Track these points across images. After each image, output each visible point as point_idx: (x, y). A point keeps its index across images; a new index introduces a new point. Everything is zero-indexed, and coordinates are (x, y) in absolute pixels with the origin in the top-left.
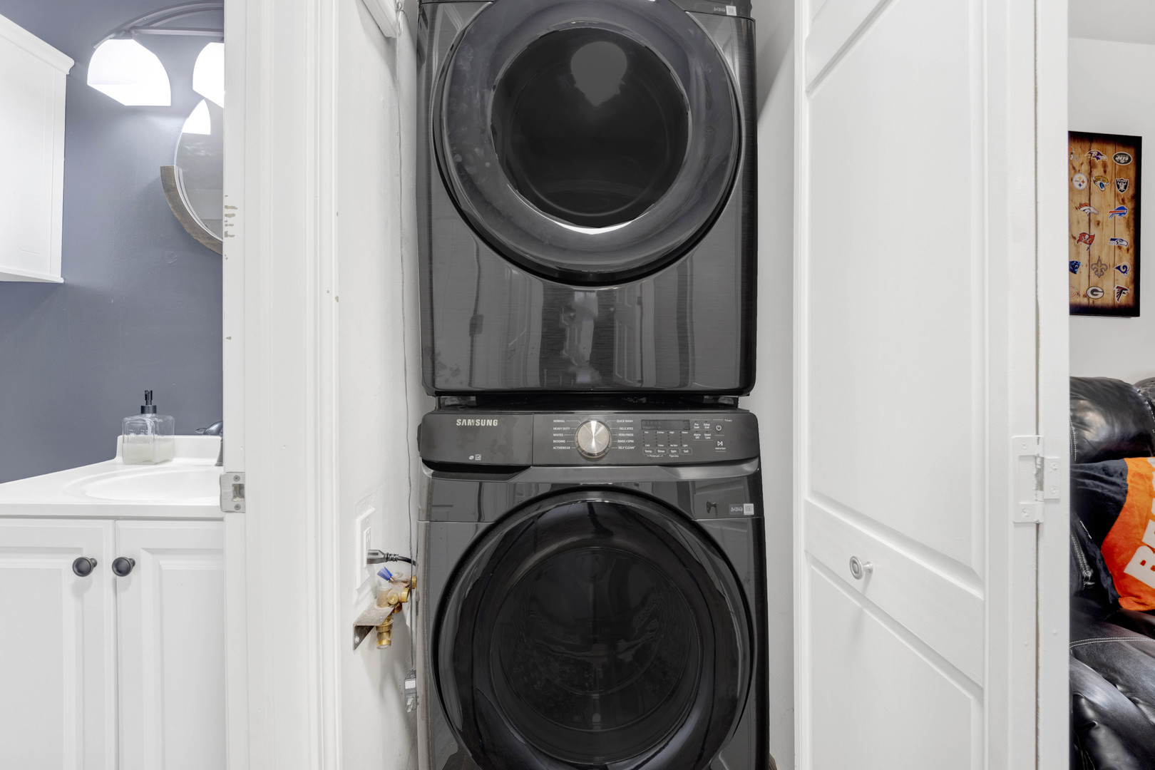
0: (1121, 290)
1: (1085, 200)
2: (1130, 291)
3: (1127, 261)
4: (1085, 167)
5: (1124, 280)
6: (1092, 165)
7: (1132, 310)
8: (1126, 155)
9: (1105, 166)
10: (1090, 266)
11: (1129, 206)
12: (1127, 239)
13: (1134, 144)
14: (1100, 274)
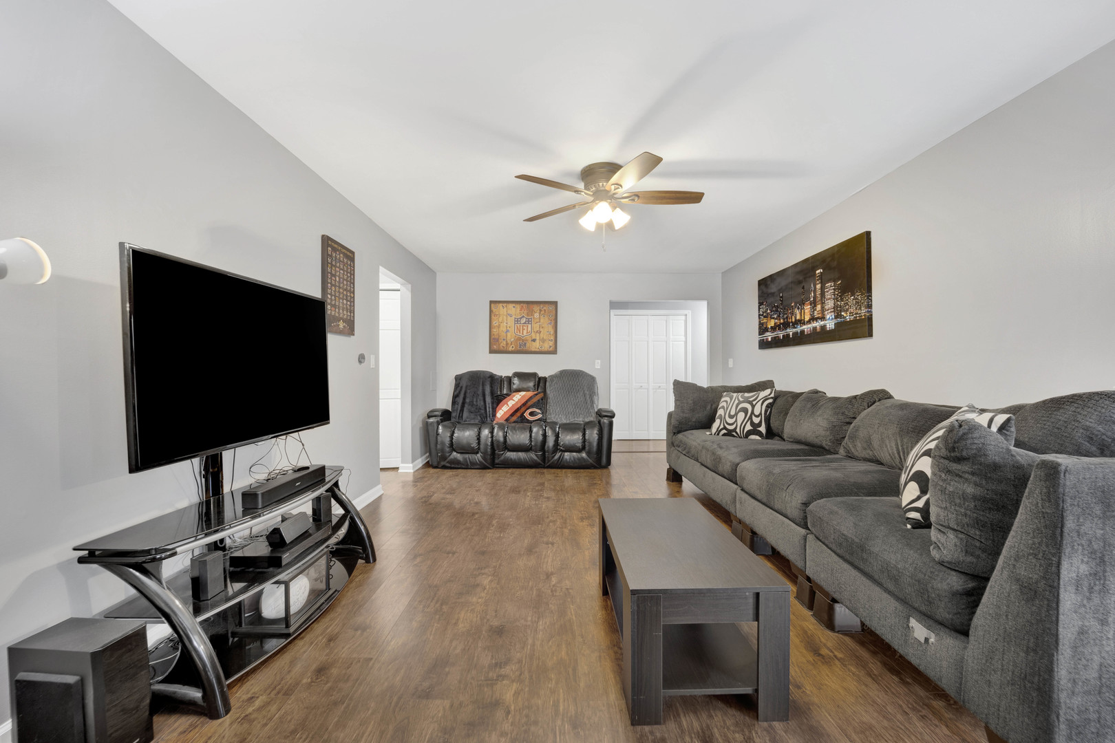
0: (550, 347)
1: (538, 321)
2: (554, 346)
3: (552, 338)
4: (538, 311)
5: (551, 343)
6: (541, 311)
7: (554, 352)
8: (552, 308)
9: (545, 310)
10: (540, 340)
11: (553, 322)
12: (552, 332)
13: (555, 303)
14: (543, 342)
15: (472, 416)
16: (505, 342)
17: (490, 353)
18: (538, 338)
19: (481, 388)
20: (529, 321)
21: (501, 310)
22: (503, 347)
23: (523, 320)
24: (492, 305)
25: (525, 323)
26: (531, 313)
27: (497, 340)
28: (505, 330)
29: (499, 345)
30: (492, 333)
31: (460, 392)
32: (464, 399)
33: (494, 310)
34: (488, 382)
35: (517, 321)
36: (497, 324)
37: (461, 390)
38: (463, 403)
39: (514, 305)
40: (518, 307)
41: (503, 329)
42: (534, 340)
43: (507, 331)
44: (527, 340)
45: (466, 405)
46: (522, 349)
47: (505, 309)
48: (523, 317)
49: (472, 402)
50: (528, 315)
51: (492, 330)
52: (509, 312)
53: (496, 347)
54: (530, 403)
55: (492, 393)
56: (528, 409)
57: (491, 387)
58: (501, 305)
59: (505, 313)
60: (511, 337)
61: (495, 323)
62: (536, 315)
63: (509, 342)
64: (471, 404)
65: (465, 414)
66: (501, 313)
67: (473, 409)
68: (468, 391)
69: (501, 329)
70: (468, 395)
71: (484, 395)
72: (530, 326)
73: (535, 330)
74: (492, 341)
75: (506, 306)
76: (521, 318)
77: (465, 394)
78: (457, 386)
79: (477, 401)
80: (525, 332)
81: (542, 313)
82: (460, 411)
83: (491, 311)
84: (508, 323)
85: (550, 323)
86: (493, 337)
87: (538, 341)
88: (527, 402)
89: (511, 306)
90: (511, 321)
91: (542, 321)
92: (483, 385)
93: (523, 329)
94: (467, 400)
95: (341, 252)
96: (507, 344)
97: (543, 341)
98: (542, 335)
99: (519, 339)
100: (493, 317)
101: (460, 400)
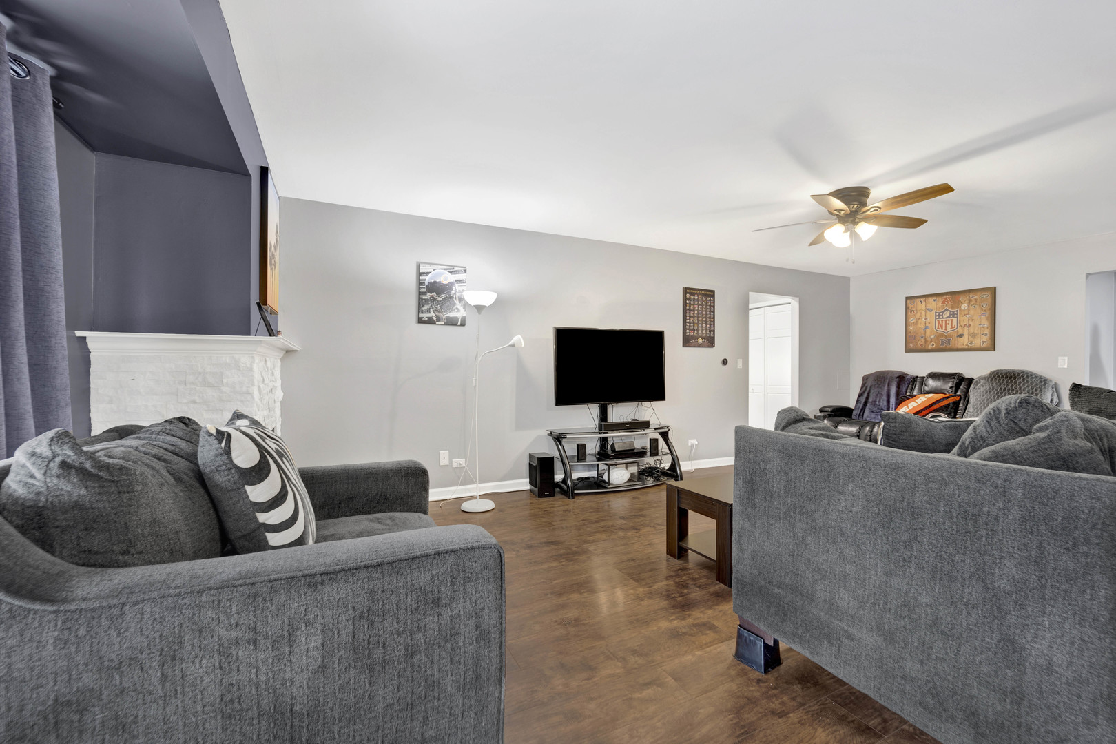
0: (986, 342)
1: (966, 313)
2: (989, 342)
3: (989, 332)
4: (967, 301)
5: (987, 338)
6: (970, 300)
7: (991, 348)
8: (988, 295)
9: (976, 300)
10: (969, 335)
11: (988, 313)
12: (987, 325)
13: (993, 290)
15: (873, 415)
16: (923, 340)
17: (906, 351)
18: (966, 333)
19: (886, 388)
20: (954, 314)
21: (921, 305)
22: (921, 345)
23: (948, 314)
24: (908, 301)
25: (949, 317)
26: (957, 304)
27: (914, 338)
28: (923, 326)
29: (916, 343)
30: (908, 331)
31: (864, 392)
32: (867, 398)
33: (910, 306)
34: (896, 383)
35: (939, 315)
36: (914, 321)
37: (866, 389)
38: (866, 403)
39: (934, 298)
40: (940, 300)
41: (921, 325)
42: (961, 336)
43: (926, 327)
44: (951, 336)
45: (868, 405)
46: (944, 345)
47: (924, 303)
48: (946, 310)
49: (875, 401)
50: (952, 307)
51: (908, 328)
52: (929, 306)
53: (913, 345)
54: (935, 407)
55: (898, 394)
56: (930, 413)
57: (898, 387)
58: (918, 300)
59: (924, 308)
60: (930, 334)
61: (912, 320)
62: (964, 307)
63: (928, 339)
64: (874, 403)
65: (867, 413)
66: (919, 308)
67: (874, 409)
68: (872, 391)
69: (919, 325)
70: (871, 395)
71: (888, 396)
72: (955, 320)
73: (962, 324)
74: (908, 339)
75: (925, 300)
76: (943, 312)
77: (868, 394)
78: (863, 385)
79: (879, 401)
80: (949, 327)
81: (972, 303)
82: (861, 410)
83: (907, 308)
84: (927, 318)
85: (984, 315)
86: (909, 335)
87: (966, 337)
88: (932, 405)
89: (931, 300)
90: (931, 316)
91: (972, 312)
92: (889, 385)
93: (946, 324)
94: (870, 400)
95: (698, 294)
96: (926, 342)
97: (974, 335)
98: (971, 330)
99: (941, 335)
100: (909, 313)
101: (863, 399)
